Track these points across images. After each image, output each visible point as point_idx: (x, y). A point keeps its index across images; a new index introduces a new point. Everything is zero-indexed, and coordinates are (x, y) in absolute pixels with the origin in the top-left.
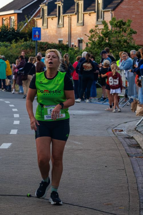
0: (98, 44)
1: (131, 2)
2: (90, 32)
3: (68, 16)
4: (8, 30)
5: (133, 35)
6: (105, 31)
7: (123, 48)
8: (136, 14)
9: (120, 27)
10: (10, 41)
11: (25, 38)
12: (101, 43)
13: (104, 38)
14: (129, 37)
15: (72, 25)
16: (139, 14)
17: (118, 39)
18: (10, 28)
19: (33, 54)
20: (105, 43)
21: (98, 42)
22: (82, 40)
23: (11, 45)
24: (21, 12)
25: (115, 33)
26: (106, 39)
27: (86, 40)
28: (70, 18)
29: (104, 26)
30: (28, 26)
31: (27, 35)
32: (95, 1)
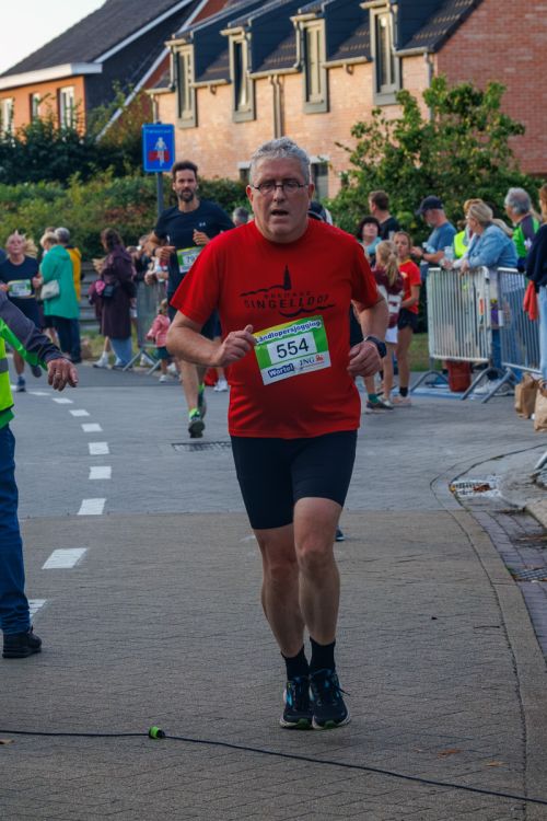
0: (384, 177)
1: (498, 20)
2: (353, 133)
3: (270, 78)
4: (51, 137)
5: (511, 138)
6: (407, 127)
7: (479, 186)
8: (519, 62)
9: (463, 112)
10: (61, 176)
11: (114, 164)
12: (396, 171)
13: (406, 153)
14: (497, 146)
15: (288, 111)
16: (530, 62)
17: (457, 155)
18: (60, 130)
19: (148, 221)
20: (409, 170)
21: (384, 168)
22: (326, 162)
23: (66, 191)
24: (96, 68)
25: (444, 132)
26: (413, 158)
27: (341, 162)
28: (278, 87)
29: (403, 108)
30: (127, 122)
31: (123, 153)
32: (367, 21)
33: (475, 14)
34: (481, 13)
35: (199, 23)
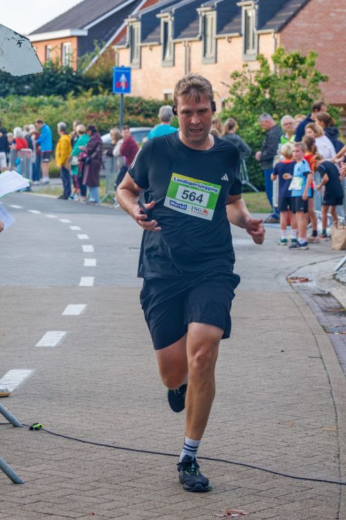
0: (248, 102)
1: (315, 16)
2: (232, 77)
3: (183, 43)
4: (57, 71)
5: (321, 83)
6: (262, 75)
8: (325, 41)
9: (294, 67)
10: (62, 93)
11: (93, 87)
12: (255, 99)
13: (261, 89)
14: (313, 87)
15: (193, 62)
16: (332, 40)
17: (290, 91)
18: (62, 66)
19: (111, 120)
20: (262, 99)
21: (248, 97)
23: (65, 102)
24: (84, 33)
25: (283, 78)
26: (265, 92)
28: (188, 48)
29: (260, 64)
30: (100, 64)
31: (98, 82)
32: (240, 13)
33: (302, 12)
34: (305, 12)
35: (144, 9)
